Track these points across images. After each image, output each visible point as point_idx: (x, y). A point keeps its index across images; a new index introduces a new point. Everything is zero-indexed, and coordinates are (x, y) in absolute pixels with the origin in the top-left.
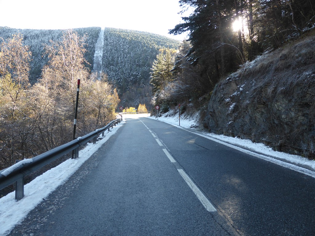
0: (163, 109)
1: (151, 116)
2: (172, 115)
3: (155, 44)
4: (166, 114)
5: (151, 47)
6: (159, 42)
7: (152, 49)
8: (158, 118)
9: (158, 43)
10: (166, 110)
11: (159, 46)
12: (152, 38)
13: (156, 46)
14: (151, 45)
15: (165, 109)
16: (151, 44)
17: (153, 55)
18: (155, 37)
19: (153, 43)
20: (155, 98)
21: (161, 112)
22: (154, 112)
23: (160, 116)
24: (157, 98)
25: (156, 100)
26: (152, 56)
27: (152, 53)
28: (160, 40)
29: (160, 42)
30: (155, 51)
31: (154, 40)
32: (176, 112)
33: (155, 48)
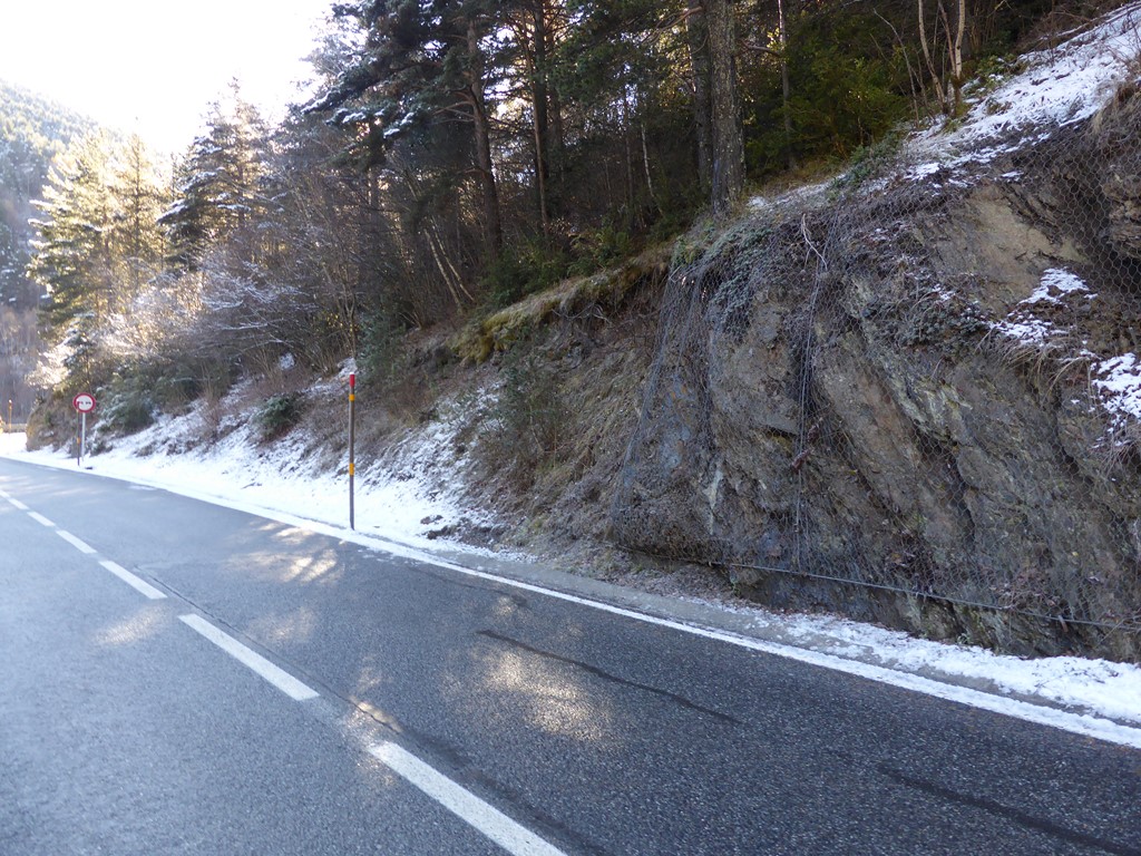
0: (117, 412)
1: (31, 447)
2: (190, 446)
3: (29, 129)
4: (143, 437)
5: (11, 138)
6: (50, 124)
7: (15, 145)
8: (87, 460)
9: (49, 128)
10: (134, 421)
11: (50, 139)
12: (17, 101)
13: (39, 141)
14: (10, 131)
15: (133, 412)
16: (12, 126)
17: (22, 175)
18: (29, 101)
19: (22, 124)
20: (62, 352)
21: (104, 430)
22: (52, 426)
23: (101, 449)
24: (77, 355)
25: (72, 364)
26: (13, 176)
27: (15, 162)
28: (57, 117)
29: (55, 125)
30: (33, 160)
31: (27, 111)
32: (221, 427)
33: (30, 144)
